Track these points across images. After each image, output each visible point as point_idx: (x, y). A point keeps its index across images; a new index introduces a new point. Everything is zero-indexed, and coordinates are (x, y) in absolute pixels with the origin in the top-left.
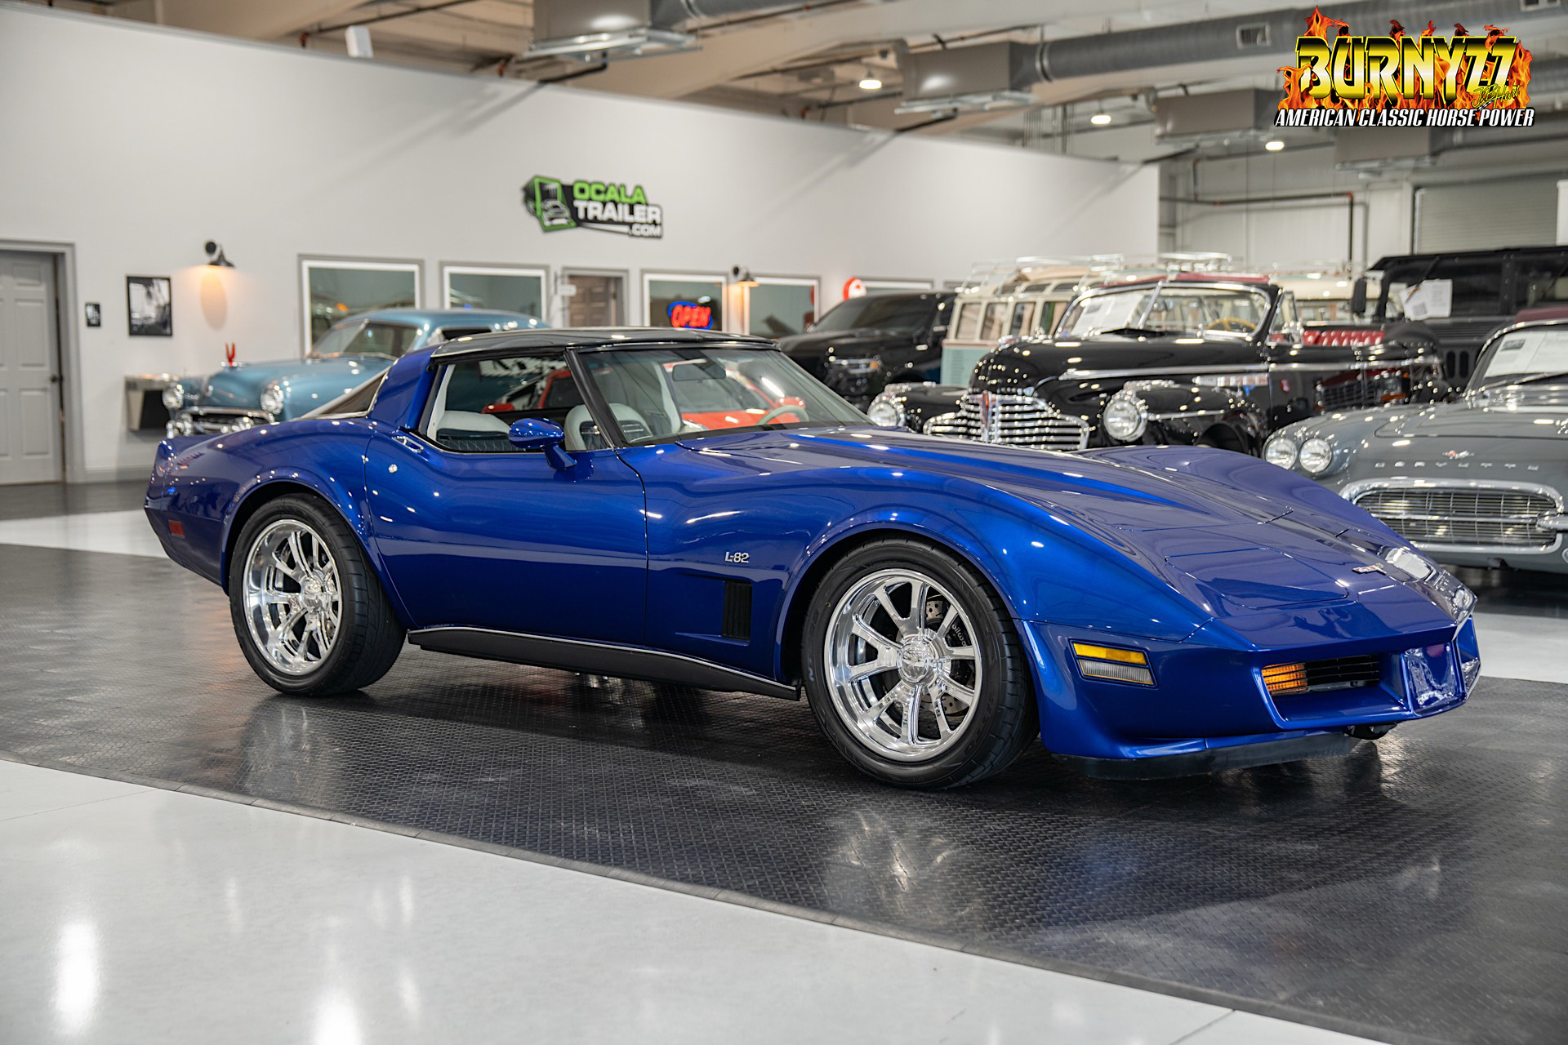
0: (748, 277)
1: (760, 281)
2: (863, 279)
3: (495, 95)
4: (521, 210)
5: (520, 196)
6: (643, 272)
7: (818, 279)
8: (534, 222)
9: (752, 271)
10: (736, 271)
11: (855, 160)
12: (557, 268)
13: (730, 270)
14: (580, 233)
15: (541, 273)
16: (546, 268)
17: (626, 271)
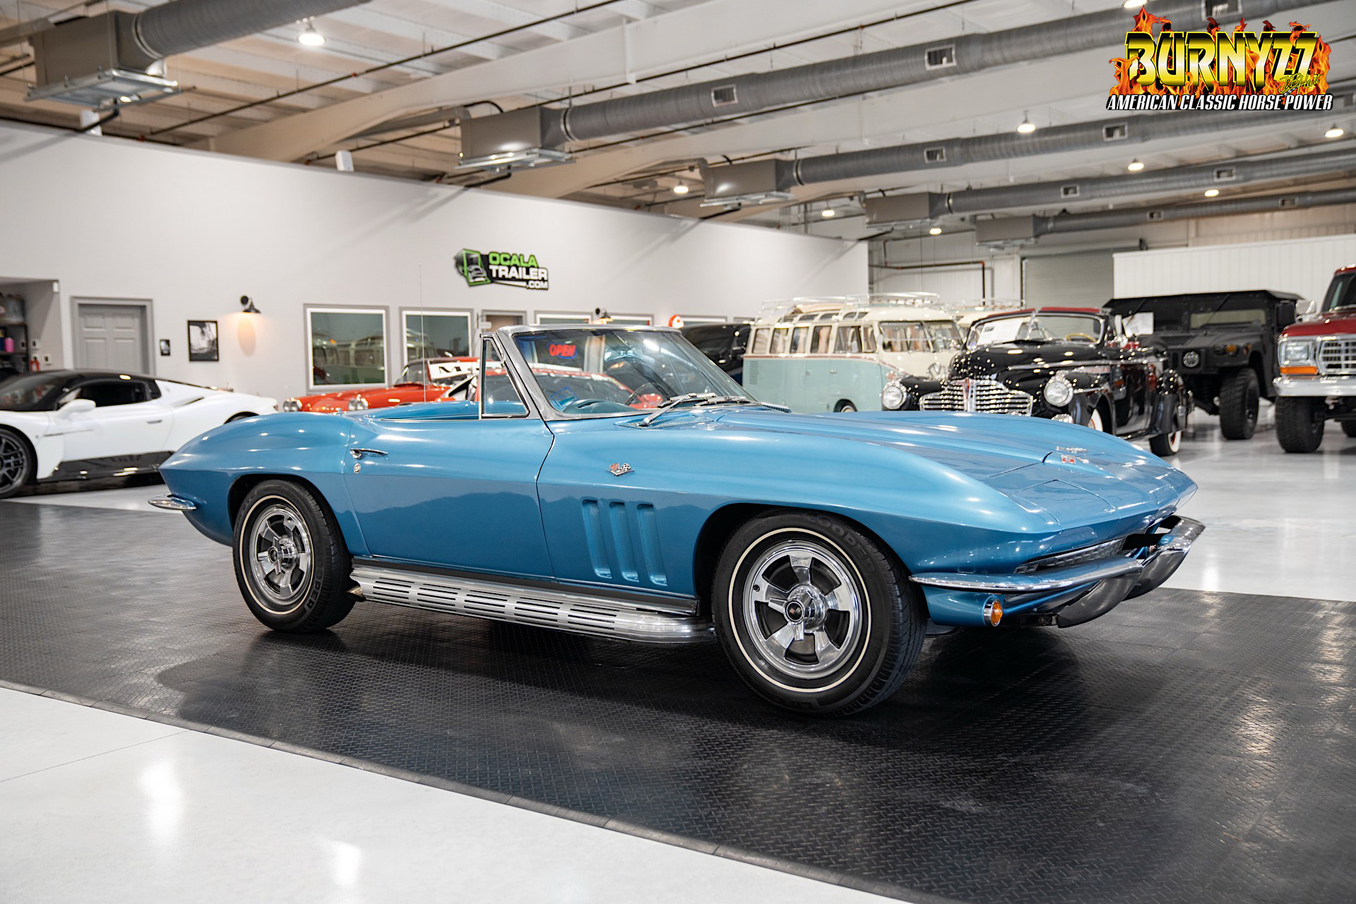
0: (606, 316)
1: (614, 318)
2: (682, 316)
3: (436, 195)
4: (454, 271)
5: (453, 262)
6: (536, 312)
7: (652, 316)
8: (463, 280)
9: (609, 311)
10: (598, 311)
11: (675, 238)
12: (478, 311)
13: (593, 311)
14: (493, 286)
15: (468, 314)
16: (471, 311)
17: (525, 312)
